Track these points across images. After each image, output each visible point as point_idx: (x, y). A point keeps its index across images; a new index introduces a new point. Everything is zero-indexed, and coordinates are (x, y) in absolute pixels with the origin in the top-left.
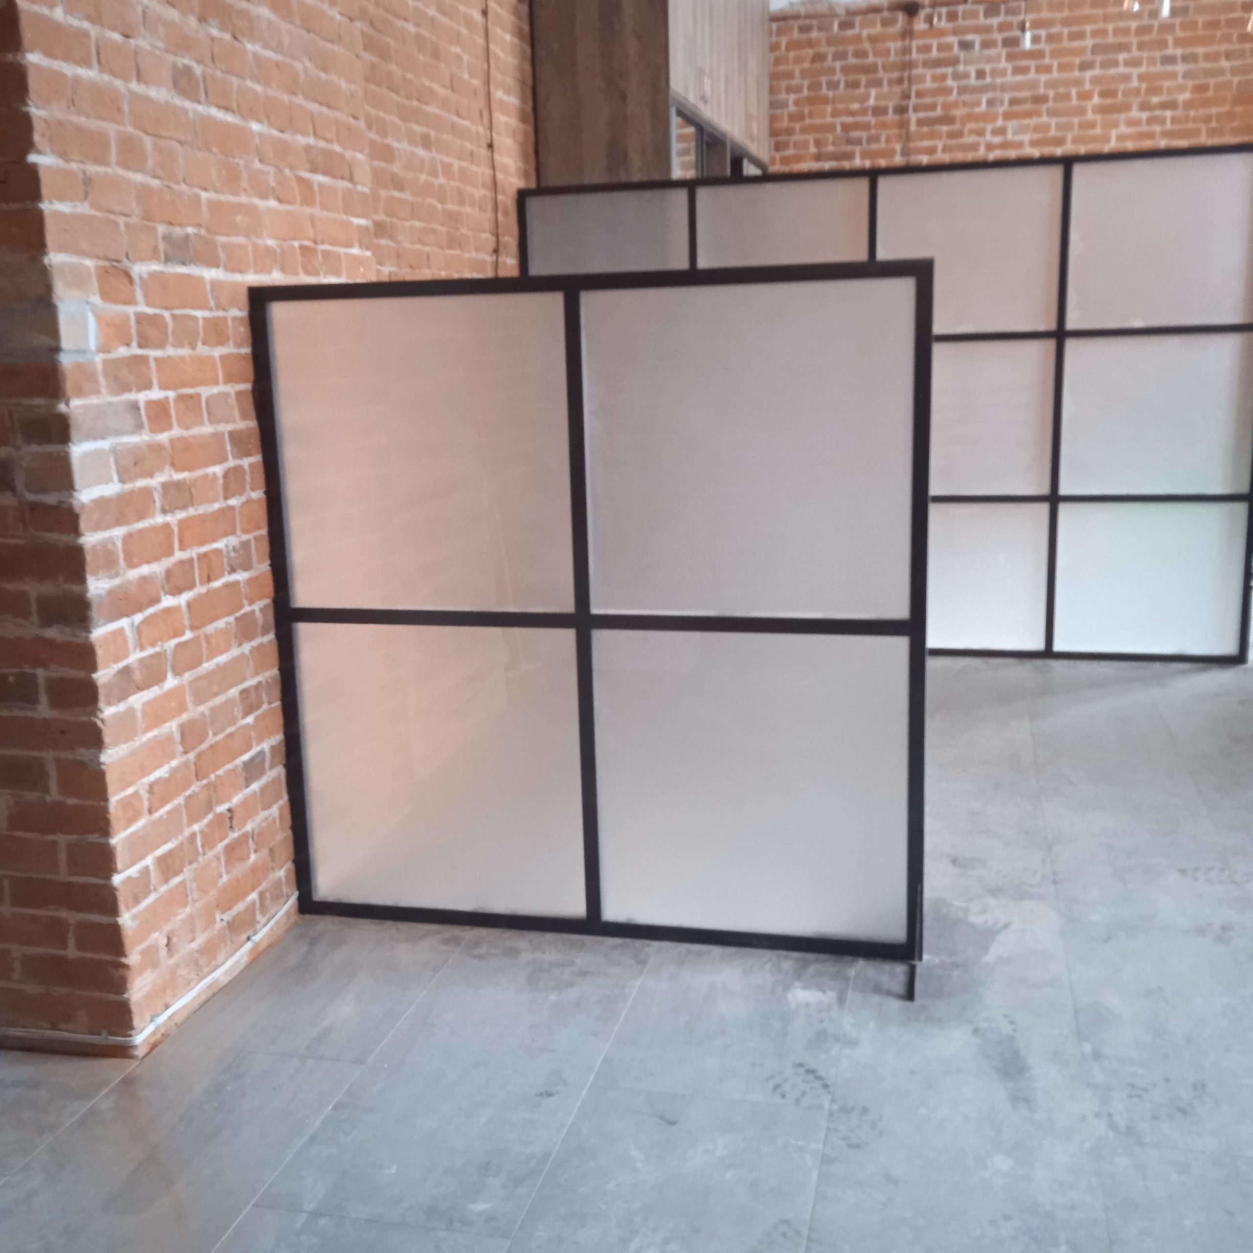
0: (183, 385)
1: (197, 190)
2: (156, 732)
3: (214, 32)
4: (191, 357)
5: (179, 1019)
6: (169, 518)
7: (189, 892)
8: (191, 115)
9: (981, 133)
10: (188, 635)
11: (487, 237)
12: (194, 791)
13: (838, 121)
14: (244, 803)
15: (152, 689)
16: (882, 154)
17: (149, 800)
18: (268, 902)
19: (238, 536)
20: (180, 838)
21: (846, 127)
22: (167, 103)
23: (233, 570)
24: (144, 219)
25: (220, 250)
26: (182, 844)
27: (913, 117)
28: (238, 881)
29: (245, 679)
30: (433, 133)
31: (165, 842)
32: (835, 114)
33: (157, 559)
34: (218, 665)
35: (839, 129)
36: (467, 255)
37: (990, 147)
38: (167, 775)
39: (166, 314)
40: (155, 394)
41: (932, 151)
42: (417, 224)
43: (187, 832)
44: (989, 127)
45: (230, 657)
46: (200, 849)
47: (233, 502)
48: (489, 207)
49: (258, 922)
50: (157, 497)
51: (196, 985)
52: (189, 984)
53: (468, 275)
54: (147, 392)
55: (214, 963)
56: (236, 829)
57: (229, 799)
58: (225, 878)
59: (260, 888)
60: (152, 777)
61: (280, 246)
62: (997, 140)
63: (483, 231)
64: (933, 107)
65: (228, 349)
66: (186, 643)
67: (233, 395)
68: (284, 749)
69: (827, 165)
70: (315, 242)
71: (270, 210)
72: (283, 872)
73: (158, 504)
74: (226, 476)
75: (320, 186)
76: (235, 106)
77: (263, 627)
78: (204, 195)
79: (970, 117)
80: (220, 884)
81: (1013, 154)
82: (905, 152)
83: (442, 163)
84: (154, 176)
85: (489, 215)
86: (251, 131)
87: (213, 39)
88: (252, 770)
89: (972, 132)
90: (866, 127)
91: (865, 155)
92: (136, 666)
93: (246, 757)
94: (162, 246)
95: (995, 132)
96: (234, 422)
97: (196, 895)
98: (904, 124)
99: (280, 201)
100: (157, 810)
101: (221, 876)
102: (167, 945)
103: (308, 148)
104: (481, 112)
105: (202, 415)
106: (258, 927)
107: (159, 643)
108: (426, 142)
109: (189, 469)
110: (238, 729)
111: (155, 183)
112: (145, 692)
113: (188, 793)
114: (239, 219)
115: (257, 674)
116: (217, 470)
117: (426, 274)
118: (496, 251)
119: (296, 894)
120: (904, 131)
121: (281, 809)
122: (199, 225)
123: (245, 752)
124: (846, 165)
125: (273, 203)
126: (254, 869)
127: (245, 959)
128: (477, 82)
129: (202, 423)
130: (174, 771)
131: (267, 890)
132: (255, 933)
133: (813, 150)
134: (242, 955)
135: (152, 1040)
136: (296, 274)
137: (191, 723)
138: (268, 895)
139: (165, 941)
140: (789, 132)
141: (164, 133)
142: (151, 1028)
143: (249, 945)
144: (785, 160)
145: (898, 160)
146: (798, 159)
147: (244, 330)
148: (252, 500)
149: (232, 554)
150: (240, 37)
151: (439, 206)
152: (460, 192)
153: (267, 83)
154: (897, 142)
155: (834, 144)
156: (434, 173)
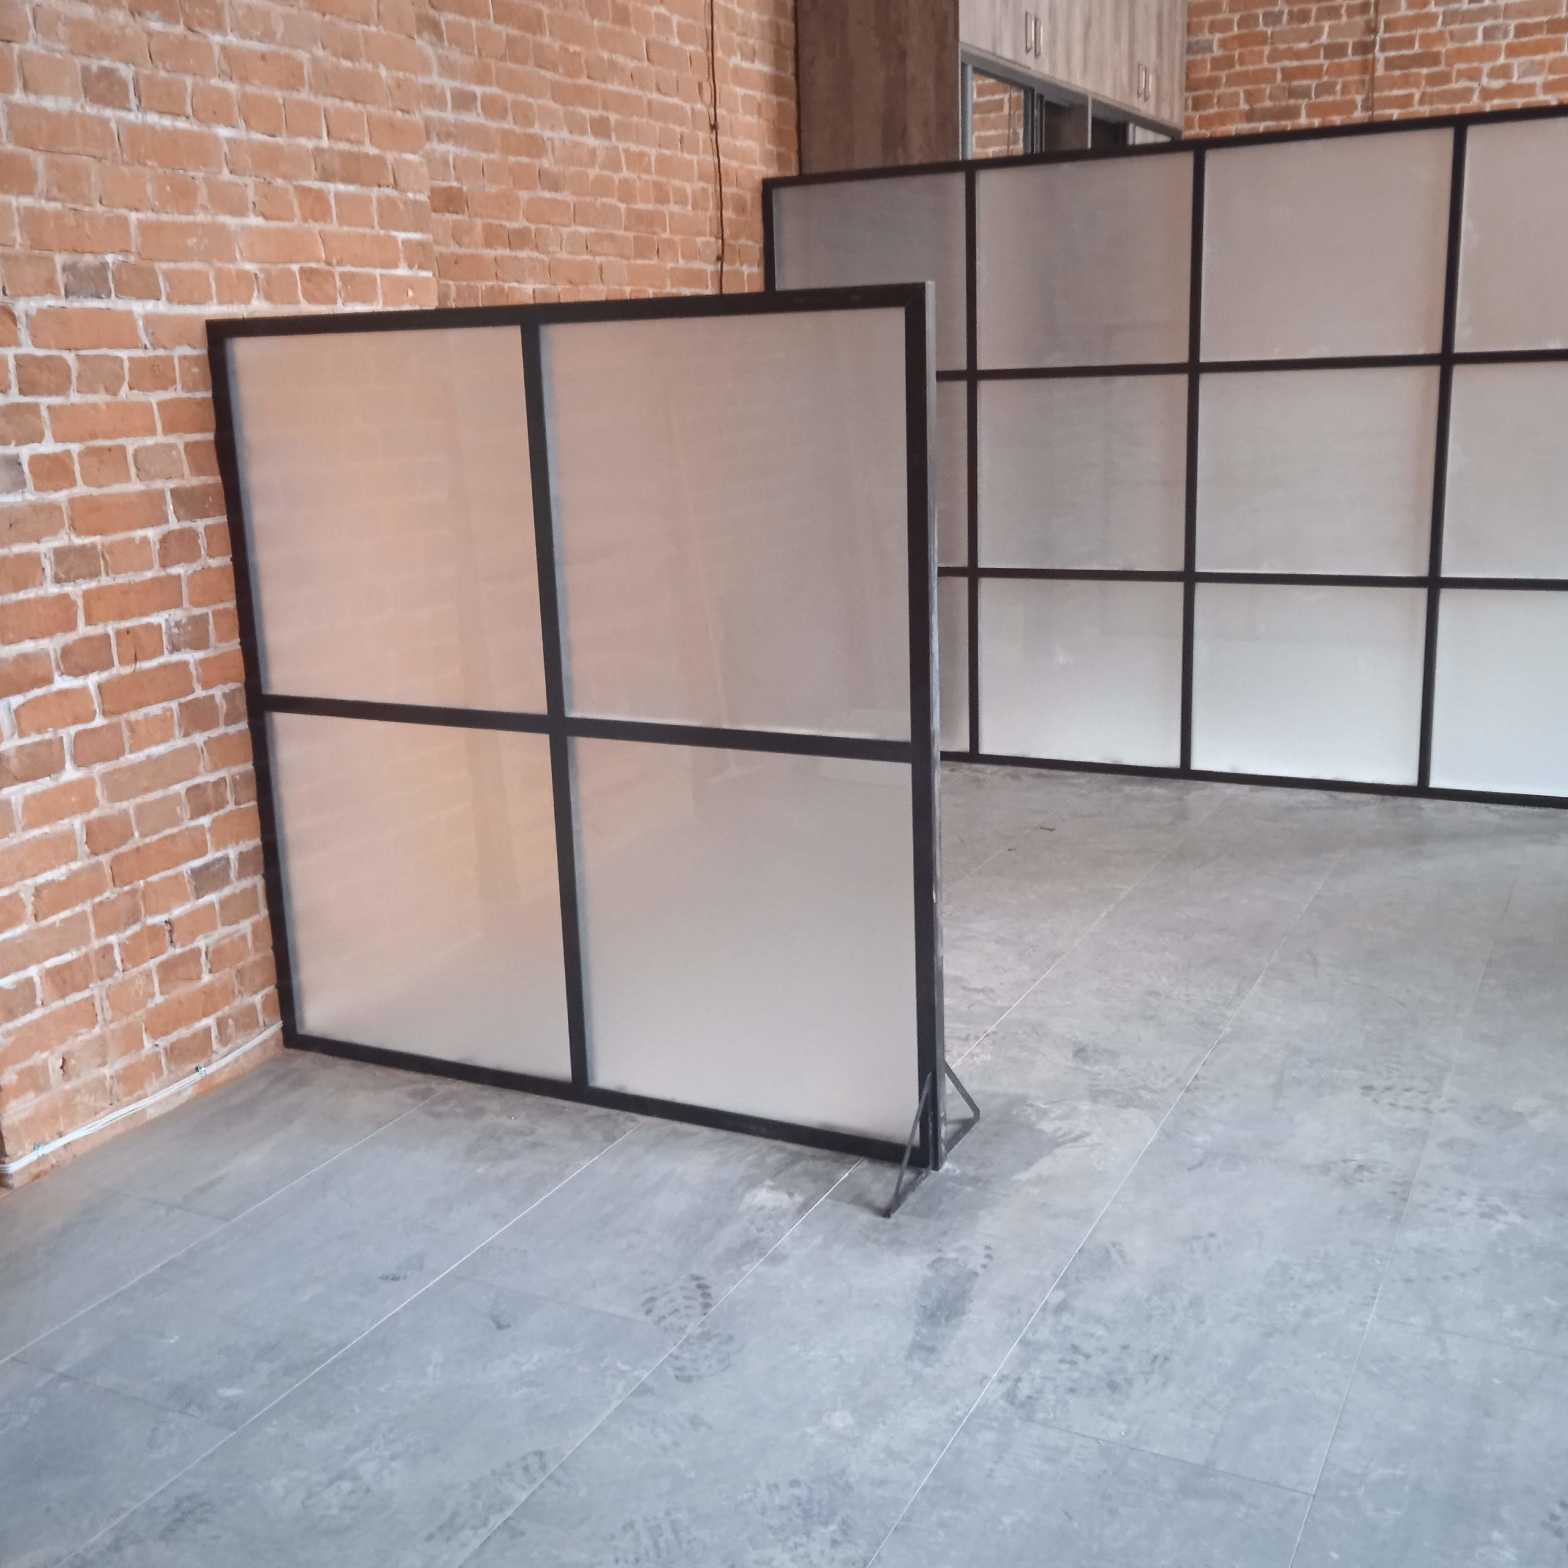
0: (94, 436)
1: (123, 211)
2: (46, 829)
3: (156, 26)
4: (108, 404)
5: (79, 1150)
6: (68, 588)
7: (98, 1011)
8: (113, 126)
9: (1475, 75)
10: (99, 721)
11: (707, 241)
12: (108, 898)
13: (1278, 65)
14: (193, 915)
15: (40, 781)
16: (1337, 108)
17: (34, 904)
18: (231, 1030)
19: (185, 610)
20: (84, 950)
21: (1289, 75)
22: (72, 114)
23: (175, 648)
24: (32, 247)
25: (161, 278)
26: (86, 956)
27: (1380, 56)
28: (180, 1003)
29: (194, 774)
30: (613, 117)
31: (59, 953)
32: (1274, 57)
33: (48, 633)
34: (149, 757)
35: (1279, 76)
36: (670, 265)
37: (1487, 94)
38: (63, 878)
39: (70, 357)
40: (49, 447)
41: (1406, 101)
42: (583, 230)
43: (96, 944)
44: (1486, 67)
45: (171, 749)
46: (119, 964)
47: (176, 570)
48: (711, 204)
49: (213, 1052)
50: (47, 564)
51: (107, 1114)
52: (96, 1113)
53: (670, 290)
54: (36, 445)
55: (140, 1092)
56: (178, 945)
57: (168, 909)
58: (159, 999)
59: (219, 1014)
60: (41, 879)
61: (267, 273)
62: (1498, 84)
63: (701, 233)
64: (1409, 42)
65: (175, 393)
66: (95, 731)
67: (181, 448)
68: (261, 857)
69: (1261, 127)
70: (329, 263)
71: (246, 229)
72: (262, 997)
73: (49, 572)
74: (164, 540)
75: (338, 196)
76: (189, 111)
77: (227, 715)
78: (133, 216)
79: (1460, 54)
80: (151, 1004)
81: (1519, 102)
82: (1368, 105)
83: (626, 151)
84: (49, 199)
85: (711, 211)
86: (216, 138)
87: (150, 34)
88: (207, 879)
89: (1461, 74)
90: (1317, 72)
91: (1312, 111)
92: (12, 753)
93: (197, 863)
94: (61, 279)
95: (1494, 74)
96: (182, 476)
97: (109, 1015)
98: (1367, 67)
99: (265, 217)
100: (46, 917)
101: (152, 996)
102: (62, 1067)
103: (318, 152)
104: (700, 85)
105: (127, 469)
106: (214, 1057)
107: (50, 729)
108: (601, 128)
109: (102, 532)
110: (181, 833)
111: (54, 206)
112: (30, 783)
113: (98, 899)
114: (192, 241)
115: (215, 768)
116: (152, 534)
117: (597, 292)
118: (720, 258)
119: (279, 1024)
120: (1367, 77)
121: (255, 927)
122: (126, 251)
123: (194, 858)
124: (1288, 125)
125: (254, 221)
126: (208, 992)
127: (189, 1093)
128: (695, 48)
129: (128, 479)
130: (73, 876)
131: (230, 1016)
132: (209, 1063)
133: (1244, 106)
134: (186, 1086)
135: (35, 1170)
136: (295, 301)
137: (103, 821)
138: (231, 1022)
139: (60, 1063)
140: (1213, 83)
141: (64, 149)
142: (33, 1157)
143: (196, 1077)
144: (1206, 122)
145: (1359, 115)
146: (1222, 118)
147: (201, 372)
148: (209, 568)
149: (175, 631)
150: (197, 28)
151: (622, 206)
152: (659, 187)
153: (244, 79)
154: (1357, 93)
155: (1271, 97)
156: (614, 165)
